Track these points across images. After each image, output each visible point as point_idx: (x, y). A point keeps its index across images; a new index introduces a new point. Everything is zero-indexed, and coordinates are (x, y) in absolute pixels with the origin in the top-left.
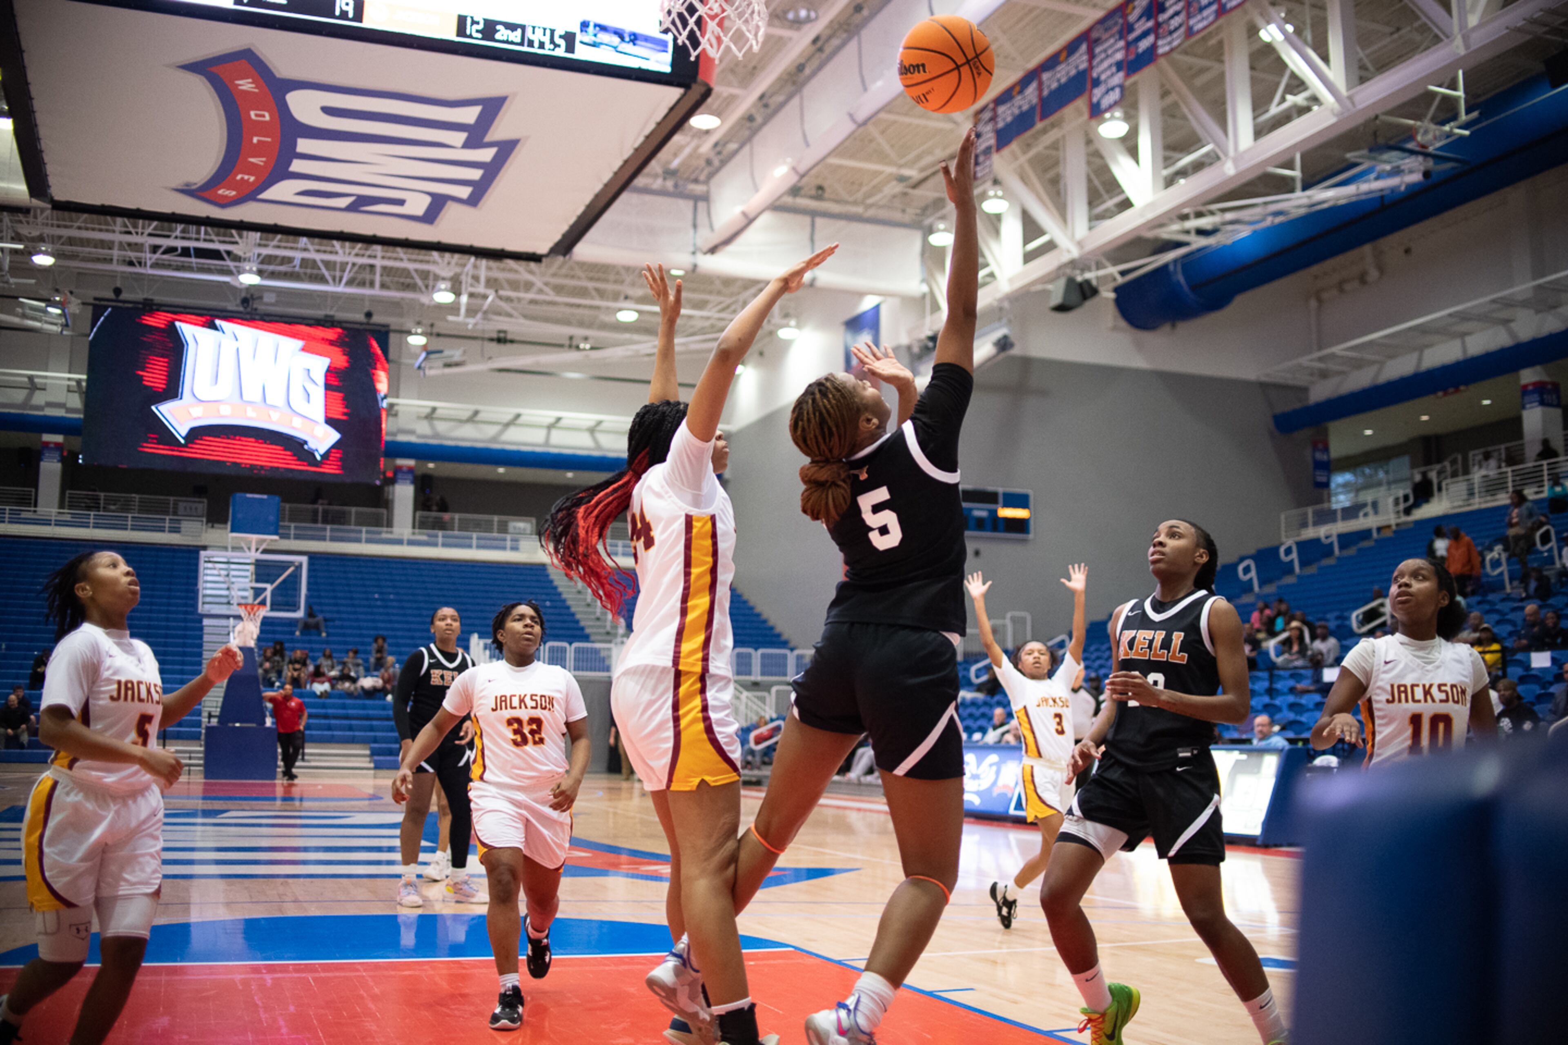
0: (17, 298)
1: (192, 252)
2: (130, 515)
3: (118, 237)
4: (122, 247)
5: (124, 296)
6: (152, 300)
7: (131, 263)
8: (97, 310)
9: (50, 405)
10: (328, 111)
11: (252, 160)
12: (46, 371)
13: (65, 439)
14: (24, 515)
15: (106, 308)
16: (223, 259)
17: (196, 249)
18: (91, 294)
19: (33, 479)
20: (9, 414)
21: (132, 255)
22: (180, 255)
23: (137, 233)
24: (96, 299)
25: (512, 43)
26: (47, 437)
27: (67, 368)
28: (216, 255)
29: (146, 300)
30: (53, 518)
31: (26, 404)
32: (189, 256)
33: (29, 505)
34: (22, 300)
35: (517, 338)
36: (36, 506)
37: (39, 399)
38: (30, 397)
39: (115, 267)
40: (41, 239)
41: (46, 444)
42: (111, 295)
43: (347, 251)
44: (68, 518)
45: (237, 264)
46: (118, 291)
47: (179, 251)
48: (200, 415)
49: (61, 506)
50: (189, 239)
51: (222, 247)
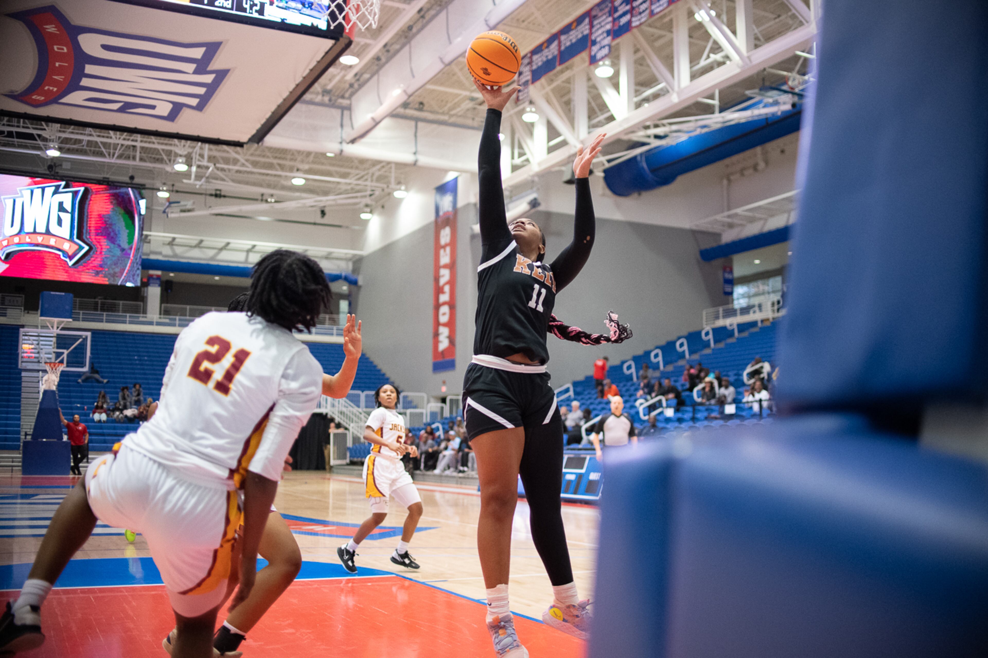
10: (106, 47)
11: (55, 77)
25: (226, 8)
35: (227, 194)
43: (118, 136)
50: (13, 126)
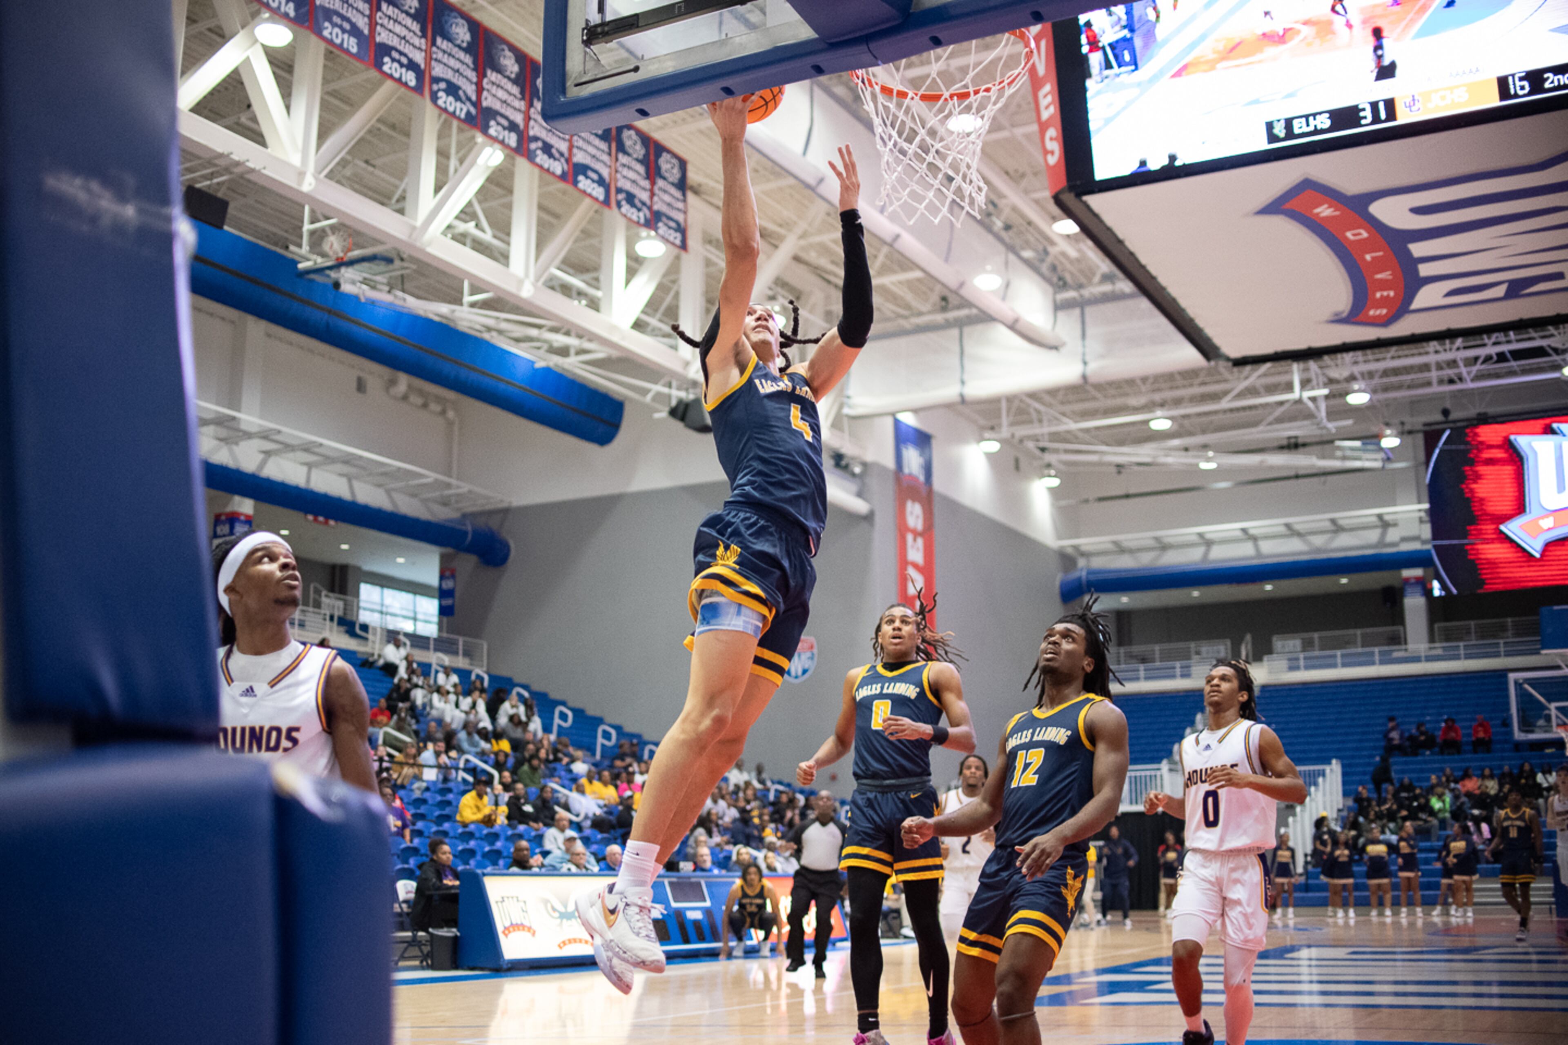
0: (1331, 442)
1: (1508, 355)
2: (1502, 641)
3: (1432, 359)
4: (1439, 367)
5: (1454, 416)
6: (1485, 414)
7: (1451, 381)
8: (1431, 437)
9: (1404, 539)
11: (1379, 276)
12: (1395, 505)
13: (1425, 572)
14: (1396, 655)
15: (1443, 431)
16: (1549, 355)
17: (1511, 352)
18: (1418, 421)
19: (1397, 617)
20: (1363, 557)
21: (1450, 372)
22: (1498, 362)
23: (1445, 350)
24: (1426, 425)
26: (1407, 573)
27: (1415, 500)
28: (1540, 352)
29: (1479, 414)
30: (1423, 654)
31: (1381, 543)
32: (1506, 360)
33: (1399, 643)
34: (1338, 443)
36: (1406, 643)
37: (1393, 535)
38: (1383, 535)
39: (1436, 389)
40: (1352, 378)
41: (1407, 581)
42: (1439, 417)
44: (1439, 652)
45: (1561, 357)
46: (1446, 412)
47: (1495, 358)
48: (1551, 525)
49: (1432, 640)
51: (1544, 343)
